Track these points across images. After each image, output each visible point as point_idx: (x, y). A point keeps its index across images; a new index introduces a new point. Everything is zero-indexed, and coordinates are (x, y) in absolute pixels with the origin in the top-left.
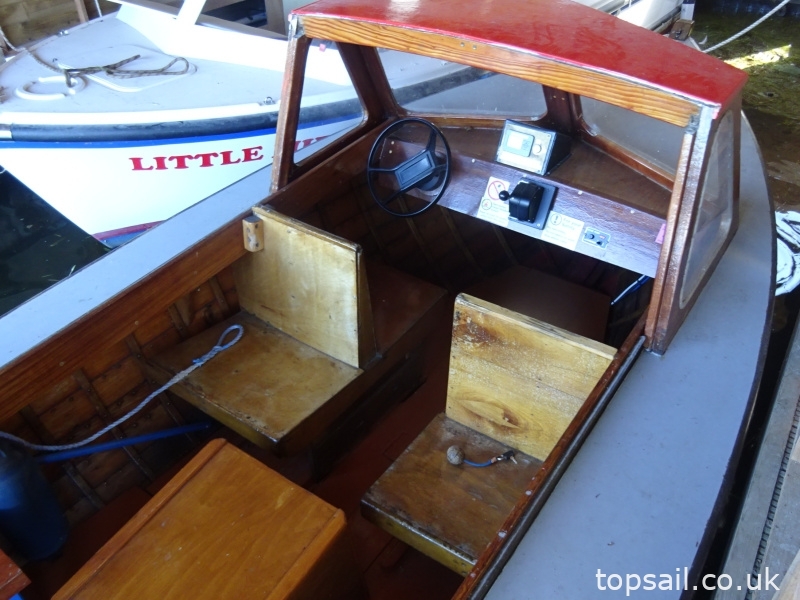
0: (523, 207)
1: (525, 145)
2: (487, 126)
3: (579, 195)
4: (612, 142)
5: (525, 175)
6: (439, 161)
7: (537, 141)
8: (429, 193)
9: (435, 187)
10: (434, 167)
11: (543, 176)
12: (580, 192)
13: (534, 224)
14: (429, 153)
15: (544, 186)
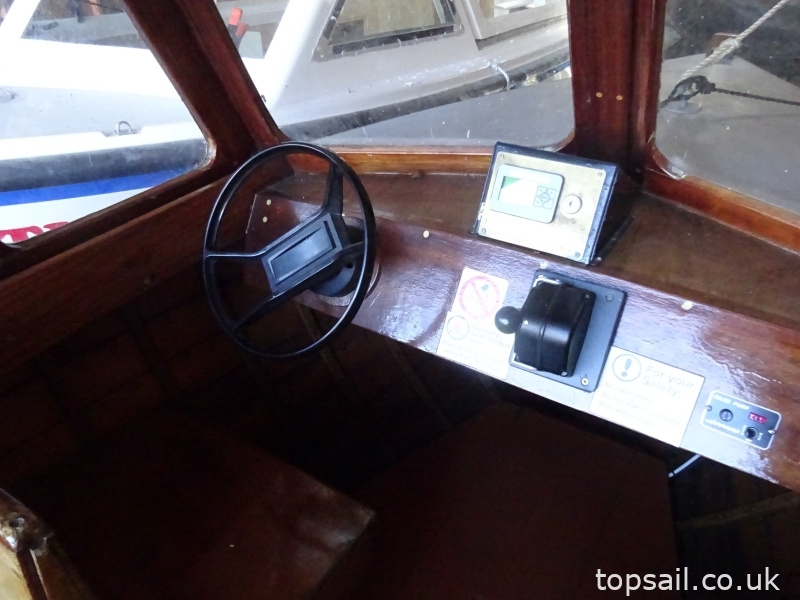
0: (552, 345)
1: (543, 196)
2: (452, 169)
3: (684, 312)
4: (725, 189)
5: (544, 264)
6: (351, 235)
7: (570, 188)
8: (335, 302)
9: (348, 289)
10: (339, 248)
11: (588, 267)
12: (688, 304)
13: (574, 379)
14: (328, 217)
15: (594, 289)
